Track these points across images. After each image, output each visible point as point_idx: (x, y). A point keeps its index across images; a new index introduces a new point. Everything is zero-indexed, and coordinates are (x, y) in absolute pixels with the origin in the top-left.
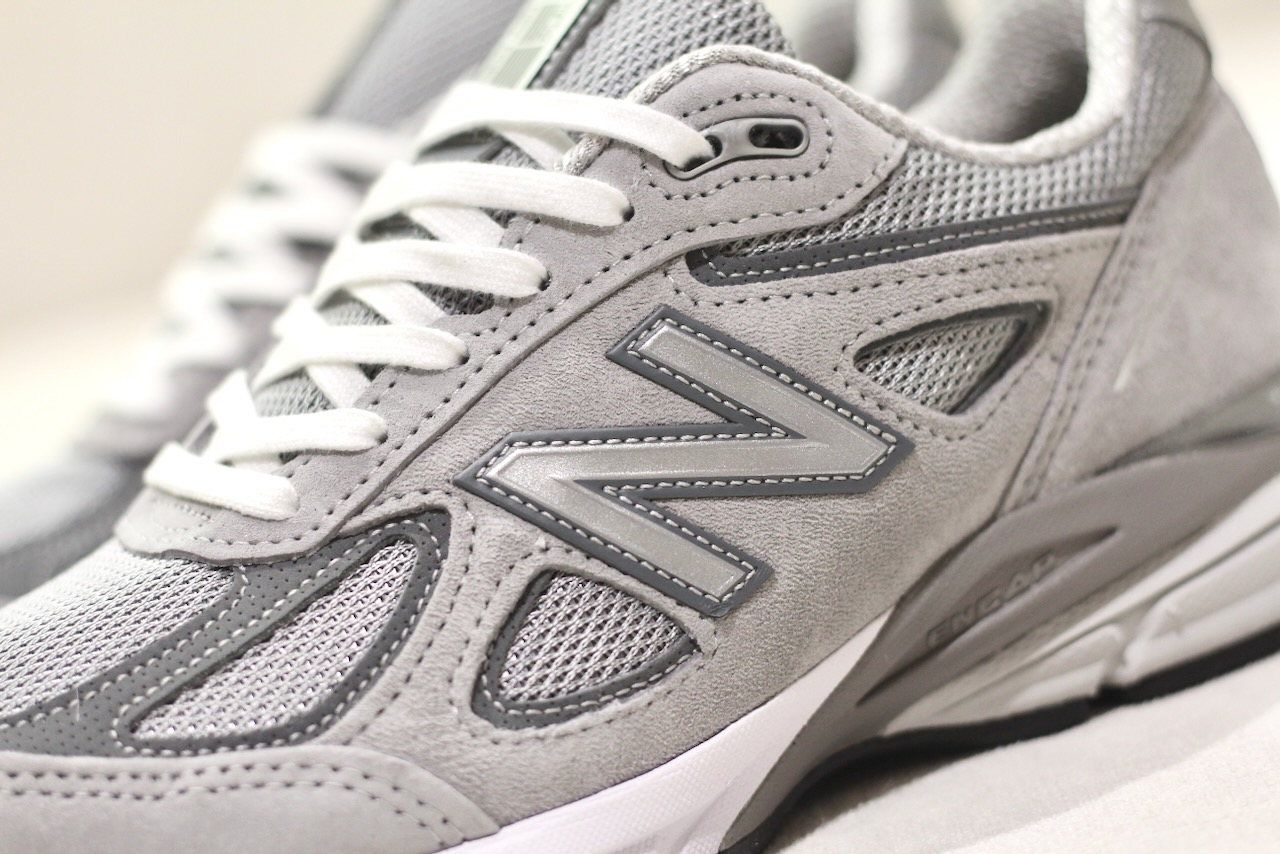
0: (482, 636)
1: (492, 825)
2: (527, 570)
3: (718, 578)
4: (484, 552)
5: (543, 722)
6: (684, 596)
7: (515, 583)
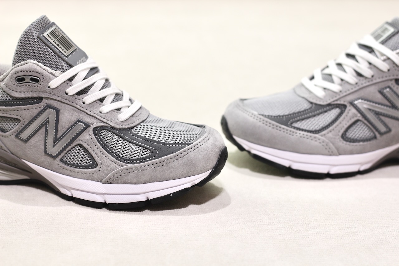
0: (346, 126)
1: (338, 154)
2: (356, 119)
3: (383, 129)
4: (350, 114)
5: (350, 142)
6: (377, 130)
7: (353, 120)
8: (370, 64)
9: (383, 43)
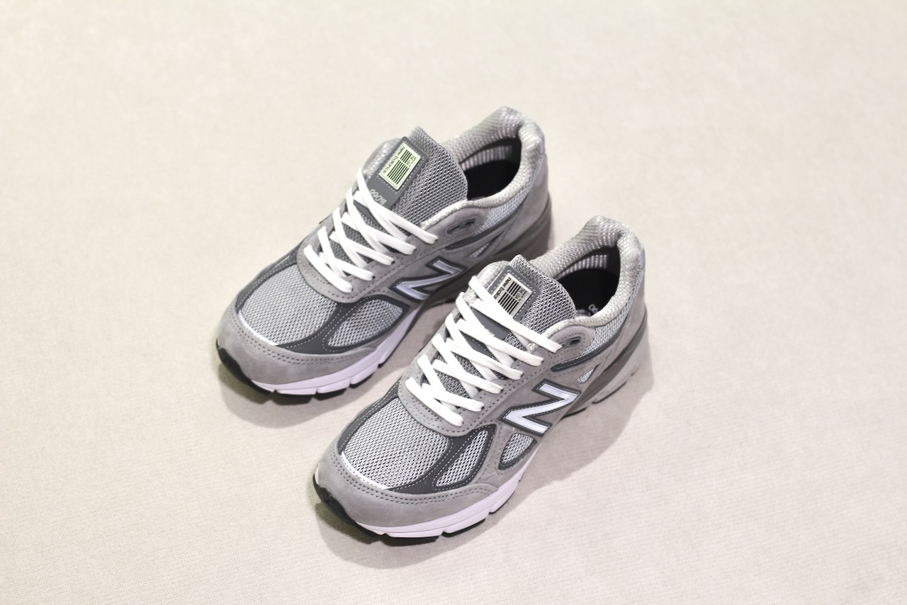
0: (501, 452)
3: (543, 429)
4: (503, 434)
5: (509, 467)
8: (515, 359)
9: (519, 318)
